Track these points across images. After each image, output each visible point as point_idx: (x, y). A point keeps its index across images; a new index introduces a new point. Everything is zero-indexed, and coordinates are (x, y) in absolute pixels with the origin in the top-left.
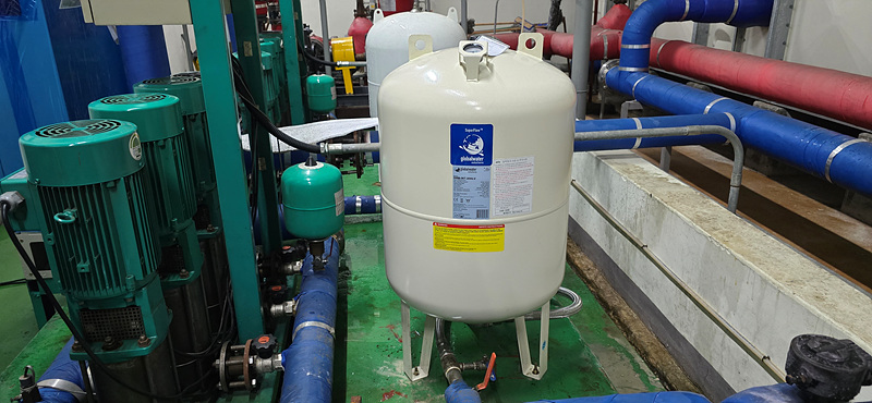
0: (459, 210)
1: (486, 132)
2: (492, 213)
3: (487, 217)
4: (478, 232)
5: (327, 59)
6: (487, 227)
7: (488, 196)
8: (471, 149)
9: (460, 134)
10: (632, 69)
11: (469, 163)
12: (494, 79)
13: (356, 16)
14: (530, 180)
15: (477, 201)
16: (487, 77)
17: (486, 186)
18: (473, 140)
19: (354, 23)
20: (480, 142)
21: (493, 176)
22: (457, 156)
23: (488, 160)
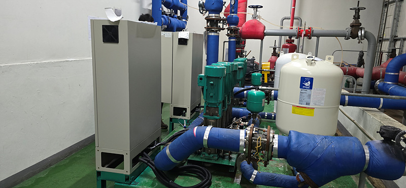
0: (301, 101)
1: (311, 80)
2: (311, 103)
3: (309, 105)
4: (306, 109)
5: (260, 69)
6: (309, 108)
7: (310, 98)
8: (306, 84)
9: (303, 80)
10: (390, 83)
11: (305, 88)
12: (316, 66)
13: (272, 55)
14: (324, 96)
15: (307, 100)
16: (314, 65)
17: (310, 96)
18: (307, 82)
19: (271, 58)
20: (309, 83)
21: (312, 93)
22: (302, 86)
23: (311, 88)
